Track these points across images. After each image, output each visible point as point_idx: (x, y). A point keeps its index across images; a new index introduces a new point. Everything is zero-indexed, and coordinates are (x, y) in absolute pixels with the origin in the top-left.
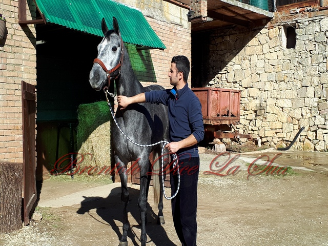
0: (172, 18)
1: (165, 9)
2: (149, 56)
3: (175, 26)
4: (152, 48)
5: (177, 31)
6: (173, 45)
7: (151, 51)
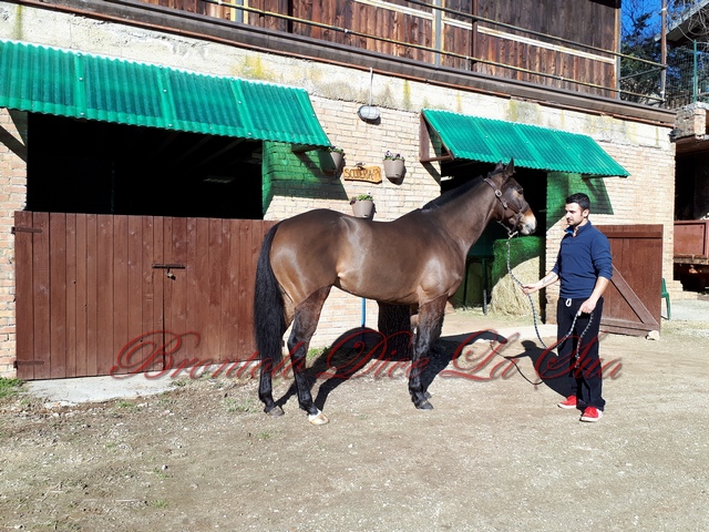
0: (640, 140)
1: (630, 130)
2: (602, 186)
3: (647, 150)
4: (608, 176)
5: (649, 155)
6: (643, 171)
7: (605, 179)
